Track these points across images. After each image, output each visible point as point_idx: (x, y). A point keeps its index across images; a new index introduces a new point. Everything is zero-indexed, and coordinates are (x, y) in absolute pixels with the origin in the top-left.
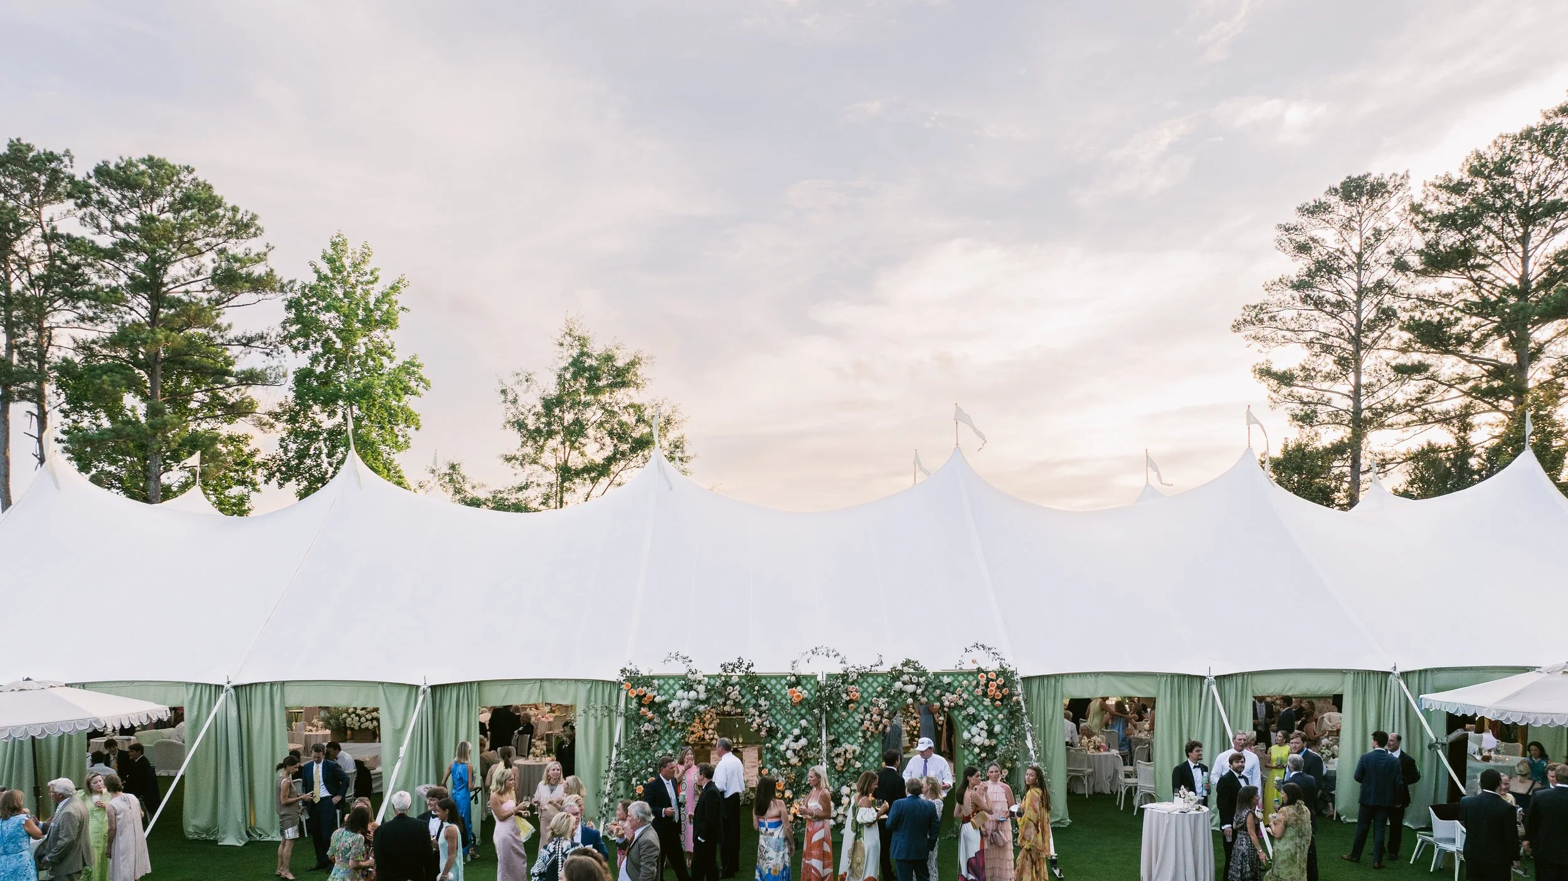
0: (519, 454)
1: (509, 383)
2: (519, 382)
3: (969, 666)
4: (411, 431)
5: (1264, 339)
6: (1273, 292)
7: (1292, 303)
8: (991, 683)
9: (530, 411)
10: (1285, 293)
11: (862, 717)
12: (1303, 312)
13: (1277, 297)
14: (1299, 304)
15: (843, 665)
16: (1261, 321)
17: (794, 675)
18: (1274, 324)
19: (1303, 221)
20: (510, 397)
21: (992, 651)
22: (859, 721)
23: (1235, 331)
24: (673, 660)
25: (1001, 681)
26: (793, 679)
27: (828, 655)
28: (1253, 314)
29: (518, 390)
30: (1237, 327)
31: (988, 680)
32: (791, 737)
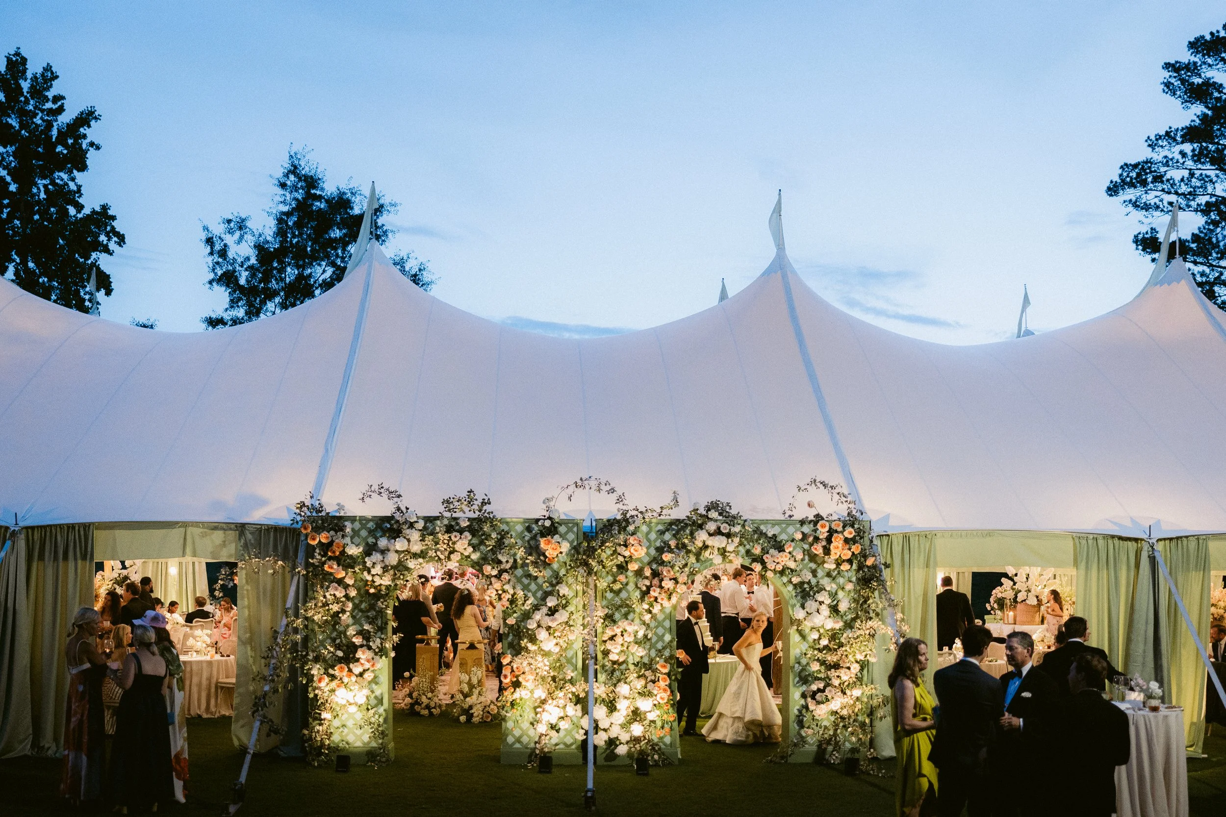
0: (227, 316)
1: (218, 229)
2: (231, 232)
3: (802, 512)
4: (101, 295)
5: (1147, 207)
6: (1157, 149)
7: (1181, 161)
8: (835, 535)
9: (242, 266)
10: (1173, 150)
11: (648, 584)
12: (1196, 172)
13: (1163, 154)
14: (1190, 164)
15: (620, 506)
16: (1144, 183)
17: (550, 518)
18: (1160, 186)
19: (1197, 59)
20: (217, 247)
21: (837, 490)
22: (644, 588)
23: (1111, 195)
24: (374, 495)
25: (849, 533)
26: (548, 523)
27: (599, 490)
28: (1134, 174)
29: (230, 240)
30: (1113, 190)
31: (831, 532)
32: (544, 610)
